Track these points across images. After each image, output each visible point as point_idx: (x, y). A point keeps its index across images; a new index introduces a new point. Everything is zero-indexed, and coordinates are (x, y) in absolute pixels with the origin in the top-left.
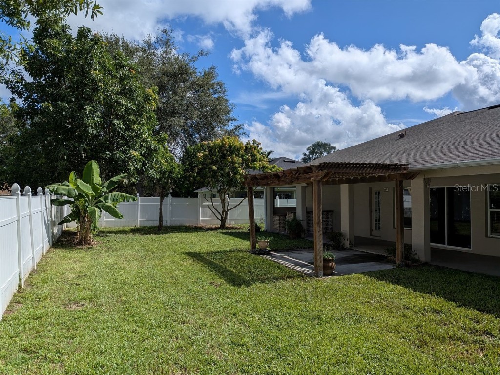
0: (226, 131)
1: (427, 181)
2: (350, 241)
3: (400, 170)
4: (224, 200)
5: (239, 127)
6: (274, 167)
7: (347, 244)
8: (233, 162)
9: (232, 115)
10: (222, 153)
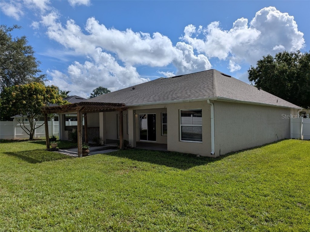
0: (34, 78)
1: (134, 112)
2: (104, 141)
3: (121, 106)
4: (32, 122)
5: (43, 76)
6: (66, 102)
7: (102, 143)
8: (37, 99)
9: (38, 68)
10: (30, 92)
